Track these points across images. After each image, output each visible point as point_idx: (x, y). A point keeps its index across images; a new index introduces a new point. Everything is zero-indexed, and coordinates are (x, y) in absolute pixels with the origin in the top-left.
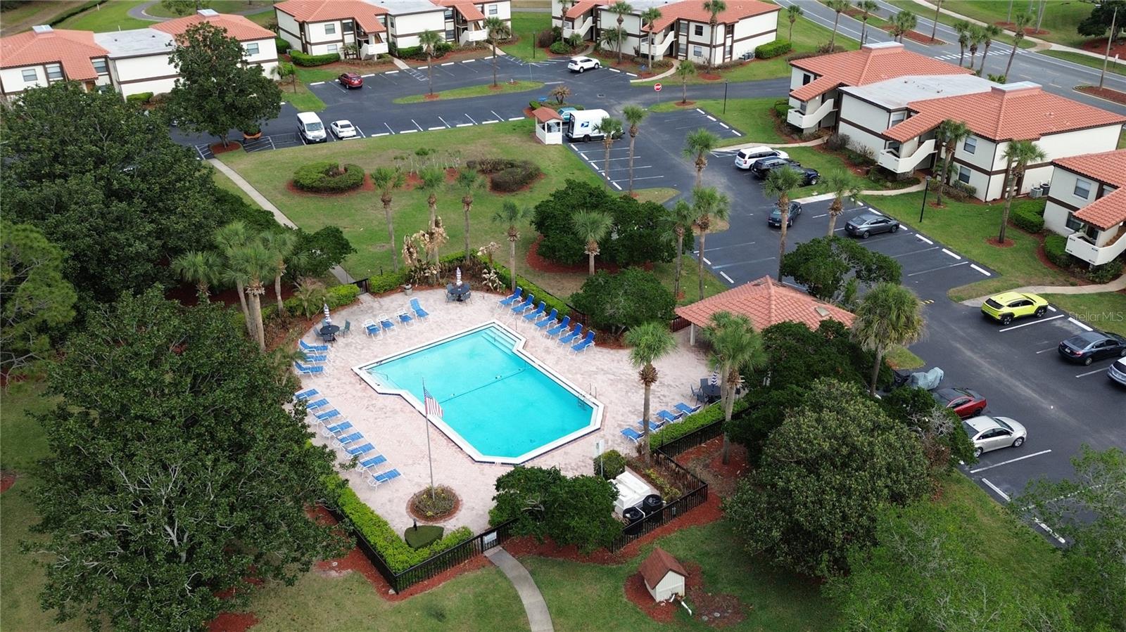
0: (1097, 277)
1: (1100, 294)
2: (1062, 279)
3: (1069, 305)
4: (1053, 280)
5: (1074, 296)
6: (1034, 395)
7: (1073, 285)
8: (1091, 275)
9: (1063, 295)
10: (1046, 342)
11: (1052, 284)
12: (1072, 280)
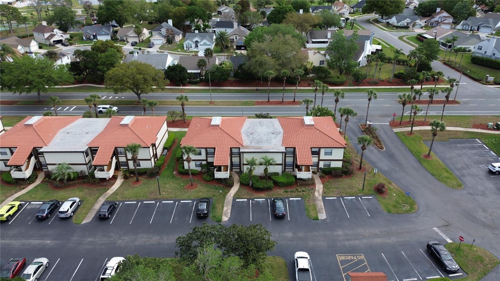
0: (30, 181)
1: (36, 187)
2: (18, 188)
3: (28, 198)
4: (15, 191)
5: (27, 193)
6: (40, 241)
7: (24, 189)
8: (28, 181)
9: (23, 195)
10: (30, 217)
11: (16, 192)
12: (22, 187)
